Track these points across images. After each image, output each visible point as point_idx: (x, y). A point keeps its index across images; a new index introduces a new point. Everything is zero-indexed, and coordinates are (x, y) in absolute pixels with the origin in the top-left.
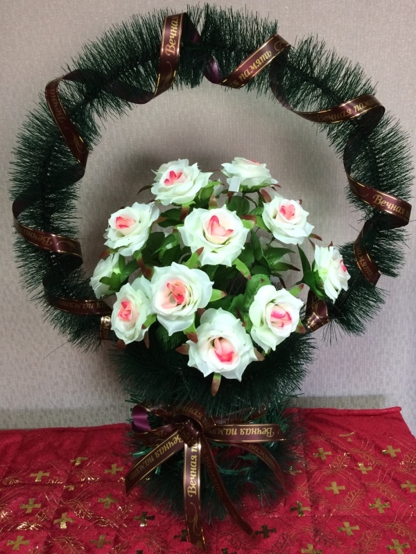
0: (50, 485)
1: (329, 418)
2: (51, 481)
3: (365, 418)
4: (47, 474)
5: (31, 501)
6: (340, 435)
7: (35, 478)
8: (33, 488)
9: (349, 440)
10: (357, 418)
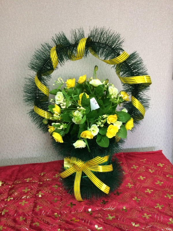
0: (33, 182)
1: (135, 155)
2: (33, 181)
3: (149, 155)
4: (31, 179)
5: (26, 188)
6: (141, 161)
7: (27, 180)
8: (26, 184)
9: (144, 162)
10: (146, 155)
